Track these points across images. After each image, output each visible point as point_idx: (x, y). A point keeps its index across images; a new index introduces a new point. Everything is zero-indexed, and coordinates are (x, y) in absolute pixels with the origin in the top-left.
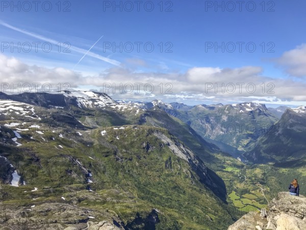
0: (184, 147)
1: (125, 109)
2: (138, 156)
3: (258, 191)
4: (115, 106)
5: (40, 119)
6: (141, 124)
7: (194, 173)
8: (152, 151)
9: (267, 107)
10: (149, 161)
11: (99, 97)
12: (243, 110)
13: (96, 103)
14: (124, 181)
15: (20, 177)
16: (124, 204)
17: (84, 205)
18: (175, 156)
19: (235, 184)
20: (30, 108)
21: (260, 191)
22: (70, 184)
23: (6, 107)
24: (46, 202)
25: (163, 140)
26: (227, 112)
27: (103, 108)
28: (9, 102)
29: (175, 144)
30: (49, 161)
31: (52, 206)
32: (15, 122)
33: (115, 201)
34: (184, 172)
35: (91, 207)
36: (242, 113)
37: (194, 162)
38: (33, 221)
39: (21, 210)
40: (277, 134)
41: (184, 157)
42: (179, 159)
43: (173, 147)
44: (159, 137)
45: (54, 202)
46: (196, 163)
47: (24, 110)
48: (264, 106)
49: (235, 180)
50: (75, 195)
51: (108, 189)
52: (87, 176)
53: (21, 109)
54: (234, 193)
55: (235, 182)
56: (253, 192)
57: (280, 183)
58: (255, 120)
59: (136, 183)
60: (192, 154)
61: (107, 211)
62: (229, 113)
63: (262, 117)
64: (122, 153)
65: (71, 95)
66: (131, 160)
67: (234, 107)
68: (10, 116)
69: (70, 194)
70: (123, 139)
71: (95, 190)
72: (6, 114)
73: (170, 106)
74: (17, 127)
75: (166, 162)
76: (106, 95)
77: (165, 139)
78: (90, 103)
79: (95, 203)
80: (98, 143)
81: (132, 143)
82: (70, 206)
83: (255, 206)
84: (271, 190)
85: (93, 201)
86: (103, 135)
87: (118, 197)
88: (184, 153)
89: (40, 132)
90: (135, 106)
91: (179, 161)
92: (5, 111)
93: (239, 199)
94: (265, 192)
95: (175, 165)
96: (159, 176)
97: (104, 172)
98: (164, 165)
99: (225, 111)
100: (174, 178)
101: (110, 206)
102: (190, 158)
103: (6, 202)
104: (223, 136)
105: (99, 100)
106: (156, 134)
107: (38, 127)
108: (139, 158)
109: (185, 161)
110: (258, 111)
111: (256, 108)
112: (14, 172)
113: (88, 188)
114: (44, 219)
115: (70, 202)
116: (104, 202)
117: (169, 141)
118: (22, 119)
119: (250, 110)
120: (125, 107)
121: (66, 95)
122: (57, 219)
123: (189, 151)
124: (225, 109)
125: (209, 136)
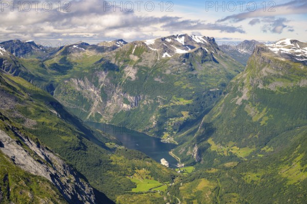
0: (38, 146)
12: (169, 52)
18: (18, 169)
26: (136, 58)
29: (18, 142)
36: (167, 59)
37: (64, 180)
40: (239, 101)
41: (40, 170)
42: (28, 178)
43: (12, 150)
46: (68, 181)
48: (212, 41)
58: (194, 73)
60: (58, 162)
62: (140, 61)
67: (151, 45)
88: (39, 161)
91: (27, 181)
95: (18, 192)
99: (131, 56)
102: (53, 172)
104: (128, 113)
109: (44, 180)
110: (200, 54)
111: (197, 47)
119: (185, 52)
123: (51, 156)
124: (130, 52)
125: (98, 116)
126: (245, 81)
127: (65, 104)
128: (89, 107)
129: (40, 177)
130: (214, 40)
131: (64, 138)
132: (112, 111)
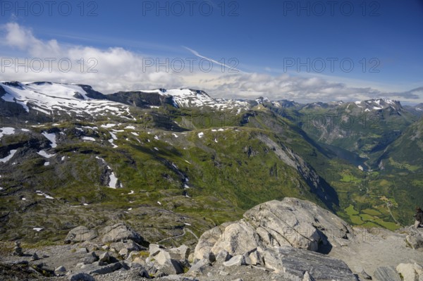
0: (292, 152)
1: (225, 108)
2: (238, 162)
3: (383, 206)
4: (213, 104)
5: (135, 119)
6: (242, 126)
7: (304, 182)
8: (254, 157)
9: (402, 104)
10: (250, 167)
11: (196, 95)
12: (369, 108)
13: (193, 102)
14: (222, 188)
15: (117, 179)
16: (223, 213)
17: (180, 211)
18: (282, 162)
19: (354, 197)
20: (126, 108)
21: (385, 206)
22: (165, 189)
23: (102, 107)
24: (143, 205)
25: (268, 145)
26: (349, 111)
27: (200, 107)
28: (105, 102)
29: (282, 149)
30: (144, 163)
31: (147, 211)
32: (111, 123)
33: (212, 208)
34: (291, 182)
35: (188, 213)
36: (368, 112)
37: (304, 170)
38: (130, 224)
39: (118, 213)
40: (413, 138)
41: (292, 163)
42: (286, 166)
43: (279, 152)
44: (263, 141)
45: (150, 206)
46: (306, 171)
47: (120, 111)
49: (353, 192)
50: (171, 201)
51: (205, 195)
52: (184, 181)
53: (117, 109)
54: (351, 207)
55: (354, 194)
56: (376, 207)
57: (413, 198)
58: (384, 120)
59: (236, 190)
60: (302, 161)
61: (204, 219)
62: (351, 112)
63: (395, 118)
64: (220, 157)
65: (166, 94)
66: (230, 165)
67: (358, 104)
68: (106, 117)
69: (166, 199)
70: (222, 142)
71: (191, 196)
72: (102, 115)
73: (277, 105)
74: (113, 128)
75: (271, 170)
76: (204, 93)
77: (271, 144)
78: (187, 101)
79: (191, 210)
80: (195, 146)
81: (232, 147)
82: (166, 212)
83: (377, 224)
84: (399, 206)
85: (189, 207)
86: (200, 137)
87: (216, 204)
88: (292, 159)
89: (135, 134)
90: (236, 105)
91: (286, 168)
92: (101, 112)
93: (358, 215)
94: (391, 208)
95: (281, 173)
96: (262, 185)
97: (201, 177)
98: (268, 171)
99: (346, 110)
100: (280, 187)
101: (207, 214)
102: (299, 165)
103: (104, 203)
104: (342, 140)
105: (196, 98)
106: (259, 138)
107: (133, 128)
108: (239, 163)
109: (294, 168)
110: (389, 110)
111: (387, 106)
112: (111, 174)
113: (184, 193)
114: (140, 222)
115: (166, 208)
116: (201, 209)
117: (275, 145)
118: (118, 120)
119: (379, 108)
120: (225, 106)
121: (161, 93)
122: (153, 223)
123: (298, 157)
124: (346, 108)
125: (324, 140)
126: (418, 127)
127: (307, 132)
128: (320, 135)
129: (292, 167)
130: (399, 102)
131: (305, 149)
132: (332, 138)
